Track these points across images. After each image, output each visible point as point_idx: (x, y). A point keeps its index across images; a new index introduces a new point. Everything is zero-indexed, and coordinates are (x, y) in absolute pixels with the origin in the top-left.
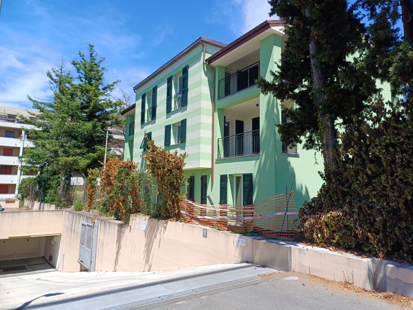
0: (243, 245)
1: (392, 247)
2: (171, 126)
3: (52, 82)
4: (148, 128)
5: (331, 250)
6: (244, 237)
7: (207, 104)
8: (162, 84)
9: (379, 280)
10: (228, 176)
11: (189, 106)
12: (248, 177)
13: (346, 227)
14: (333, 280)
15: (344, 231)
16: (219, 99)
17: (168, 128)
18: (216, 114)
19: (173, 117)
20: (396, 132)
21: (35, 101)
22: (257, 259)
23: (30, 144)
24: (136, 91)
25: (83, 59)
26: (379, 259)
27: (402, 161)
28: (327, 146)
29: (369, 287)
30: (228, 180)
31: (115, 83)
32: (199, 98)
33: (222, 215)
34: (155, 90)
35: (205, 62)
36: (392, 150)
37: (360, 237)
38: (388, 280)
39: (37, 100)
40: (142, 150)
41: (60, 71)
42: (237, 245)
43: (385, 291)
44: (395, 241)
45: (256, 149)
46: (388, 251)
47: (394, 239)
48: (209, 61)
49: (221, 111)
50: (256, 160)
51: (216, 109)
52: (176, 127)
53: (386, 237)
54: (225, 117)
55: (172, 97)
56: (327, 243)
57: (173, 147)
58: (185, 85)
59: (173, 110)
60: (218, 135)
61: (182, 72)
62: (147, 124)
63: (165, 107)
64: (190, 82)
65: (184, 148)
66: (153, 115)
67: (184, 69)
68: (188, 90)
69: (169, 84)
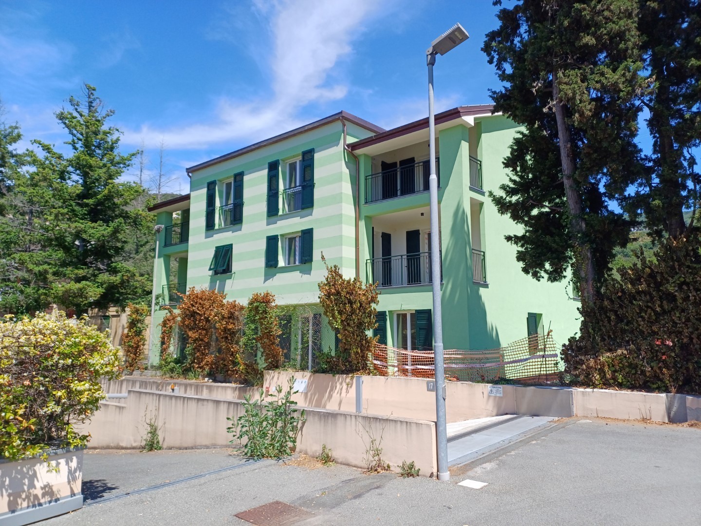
0: (498, 395)
1: (683, 381)
2: (279, 237)
4: (222, 238)
5: (617, 390)
7: (348, 209)
8: (255, 168)
9: (672, 413)
10: (387, 314)
11: (317, 210)
12: (423, 315)
15: (627, 370)
16: (366, 203)
17: (272, 242)
18: (362, 224)
19: (280, 223)
22: (523, 408)
24: (190, 174)
25: (76, 109)
26: (672, 394)
32: (337, 199)
34: (239, 178)
35: (346, 147)
38: (688, 411)
40: (211, 273)
43: (687, 421)
46: (679, 385)
47: (684, 374)
48: (353, 147)
49: (368, 219)
51: (363, 216)
52: (286, 238)
55: (280, 193)
57: (284, 270)
58: (307, 178)
59: (280, 213)
60: (366, 254)
61: (300, 158)
62: (221, 230)
63: (263, 207)
64: (319, 173)
65: (308, 272)
66: (235, 217)
67: (304, 154)
68: (314, 186)
69: (273, 172)
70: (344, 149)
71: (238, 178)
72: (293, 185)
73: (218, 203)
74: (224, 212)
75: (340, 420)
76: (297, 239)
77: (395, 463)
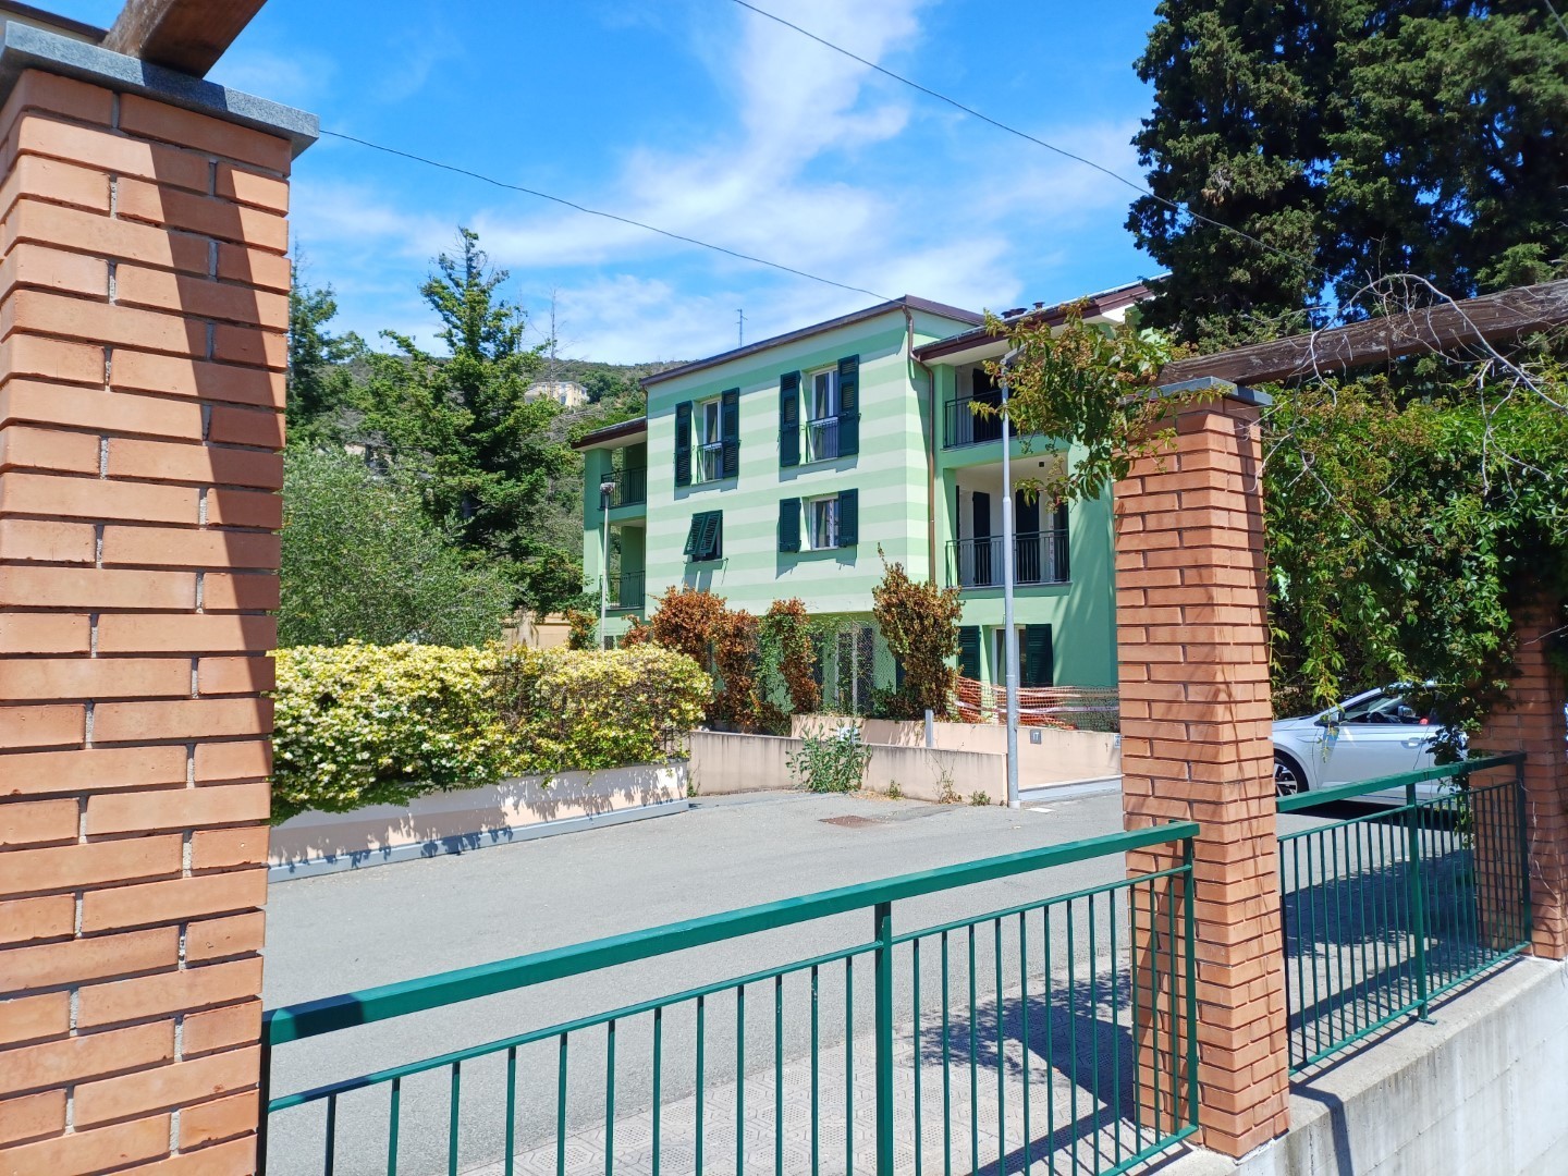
2: (801, 502)
4: (704, 501)
7: (916, 458)
8: (758, 383)
10: (981, 630)
11: (863, 458)
12: (1040, 632)
16: (944, 449)
17: (789, 509)
18: (939, 484)
19: (805, 479)
30: (982, 638)
32: (898, 442)
35: (912, 355)
40: (686, 558)
42: (1114, 750)
45: (1063, 573)
48: (924, 353)
49: (950, 473)
50: (1061, 596)
51: (941, 471)
52: (812, 503)
54: (958, 487)
55: (801, 427)
57: (811, 556)
58: (849, 404)
59: (803, 461)
60: (945, 533)
61: (836, 368)
62: (700, 487)
63: (773, 450)
64: (867, 397)
65: (851, 561)
66: (726, 464)
67: (843, 363)
68: (858, 419)
69: (790, 393)
70: (909, 357)
71: (730, 400)
72: (822, 415)
73: (695, 441)
74: (708, 456)
75: (909, 754)
76: (831, 505)
77: (966, 795)
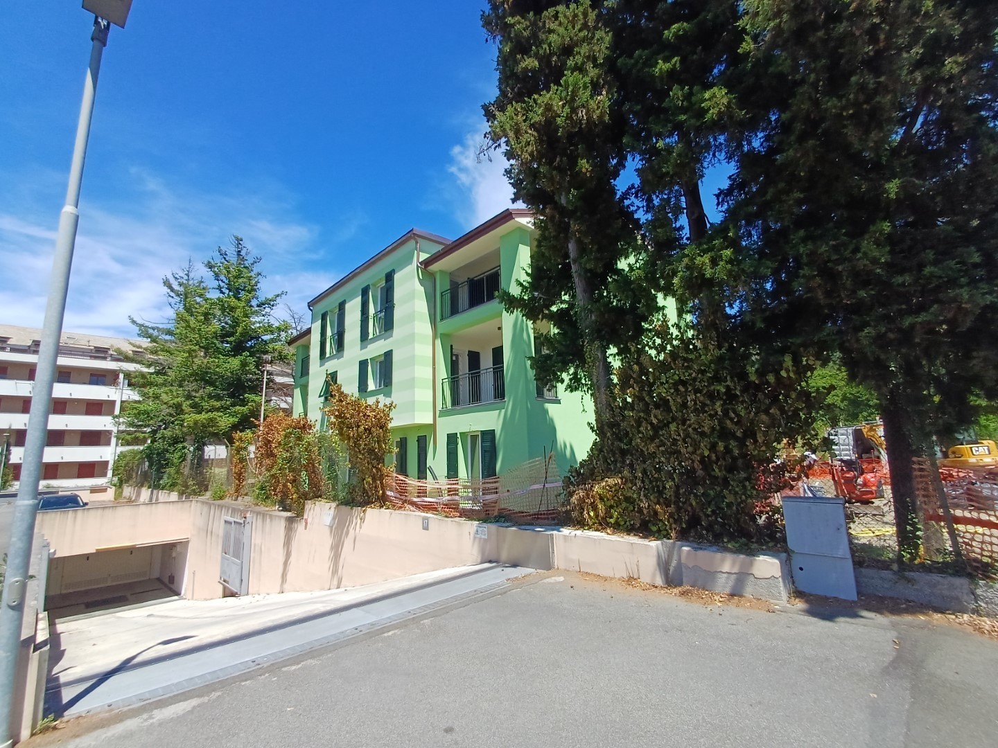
0: (483, 537)
1: (688, 522)
2: (369, 361)
3: (172, 294)
4: (331, 366)
5: (608, 534)
6: (485, 525)
7: (424, 327)
8: (352, 297)
9: (672, 569)
10: (459, 436)
11: (396, 331)
12: (489, 436)
13: (627, 499)
14: (612, 575)
16: (442, 319)
17: (363, 365)
18: (438, 342)
19: (371, 347)
20: (686, 364)
21: (143, 325)
22: (504, 556)
23: (133, 395)
24: (311, 308)
25: (225, 258)
26: (672, 541)
27: (695, 404)
28: (598, 386)
29: (659, 581)
30: (459, 441)
31: (278, 296)
32: (411, 318)
33: (452, 495)
34: (342, 306)
35: (419, 265)
36: (682, 389)
37: (645, 511)
38: (684, 570)
39: (145, 322)
40: (322, 399)
41: (186, 277)
42: (475, 538)
43: (680, 585)
44: (691, 514)
45: (500, 393)
46: (682, 528)
47: (689, 512)
48: (426, 263)
49: (444, 337)
51: (438, 334)
52: (377, 362)
53: (679, 509)
54: (452, 346)
55: (370, 317)
56: (602, 524)
58: (390, 299)
59: (371, 336)
60: (441, 373)
61: (384, 280)
62: (330, 358)
63: (358, 332)
64: (398, 293)
66: (340, 345)
67: (388, 276)
68: (394, 307)
69: (365, 298)
73: (328, 333)
